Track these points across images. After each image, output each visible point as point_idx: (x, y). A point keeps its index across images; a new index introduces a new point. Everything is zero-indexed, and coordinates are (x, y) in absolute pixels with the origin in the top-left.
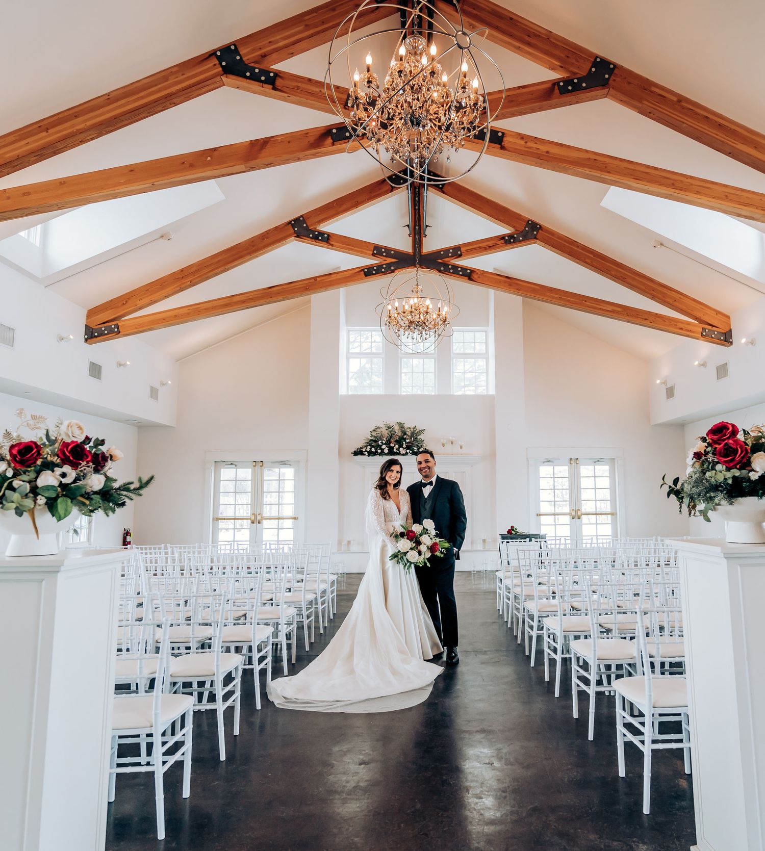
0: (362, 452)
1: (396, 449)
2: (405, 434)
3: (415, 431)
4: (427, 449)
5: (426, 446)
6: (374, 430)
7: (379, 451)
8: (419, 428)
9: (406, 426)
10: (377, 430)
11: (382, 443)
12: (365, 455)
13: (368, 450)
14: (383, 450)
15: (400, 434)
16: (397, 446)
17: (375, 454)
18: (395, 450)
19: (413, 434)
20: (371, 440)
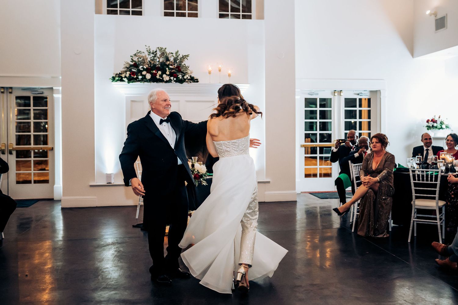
0: (122, 78)
1: (160, 76)
2: (168, 59)
3: (178, 56)
4: (192, 76)
5: (191, 73)
6: (135, 55)
7: (140, 77)
8: (181, 54)
9: (168, 51)
10: (139, 54)
11: (143, 68)
12: (125, 81)
13: (128, 75)
14: (145, 76)
15: (161, 60)
16: (160, 73)
17: (136, 80)
18: (158, 77)
19: (175, 60)
20: (131, 66)
